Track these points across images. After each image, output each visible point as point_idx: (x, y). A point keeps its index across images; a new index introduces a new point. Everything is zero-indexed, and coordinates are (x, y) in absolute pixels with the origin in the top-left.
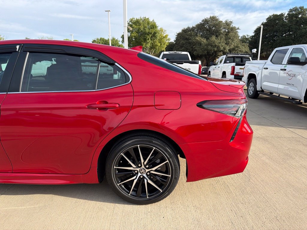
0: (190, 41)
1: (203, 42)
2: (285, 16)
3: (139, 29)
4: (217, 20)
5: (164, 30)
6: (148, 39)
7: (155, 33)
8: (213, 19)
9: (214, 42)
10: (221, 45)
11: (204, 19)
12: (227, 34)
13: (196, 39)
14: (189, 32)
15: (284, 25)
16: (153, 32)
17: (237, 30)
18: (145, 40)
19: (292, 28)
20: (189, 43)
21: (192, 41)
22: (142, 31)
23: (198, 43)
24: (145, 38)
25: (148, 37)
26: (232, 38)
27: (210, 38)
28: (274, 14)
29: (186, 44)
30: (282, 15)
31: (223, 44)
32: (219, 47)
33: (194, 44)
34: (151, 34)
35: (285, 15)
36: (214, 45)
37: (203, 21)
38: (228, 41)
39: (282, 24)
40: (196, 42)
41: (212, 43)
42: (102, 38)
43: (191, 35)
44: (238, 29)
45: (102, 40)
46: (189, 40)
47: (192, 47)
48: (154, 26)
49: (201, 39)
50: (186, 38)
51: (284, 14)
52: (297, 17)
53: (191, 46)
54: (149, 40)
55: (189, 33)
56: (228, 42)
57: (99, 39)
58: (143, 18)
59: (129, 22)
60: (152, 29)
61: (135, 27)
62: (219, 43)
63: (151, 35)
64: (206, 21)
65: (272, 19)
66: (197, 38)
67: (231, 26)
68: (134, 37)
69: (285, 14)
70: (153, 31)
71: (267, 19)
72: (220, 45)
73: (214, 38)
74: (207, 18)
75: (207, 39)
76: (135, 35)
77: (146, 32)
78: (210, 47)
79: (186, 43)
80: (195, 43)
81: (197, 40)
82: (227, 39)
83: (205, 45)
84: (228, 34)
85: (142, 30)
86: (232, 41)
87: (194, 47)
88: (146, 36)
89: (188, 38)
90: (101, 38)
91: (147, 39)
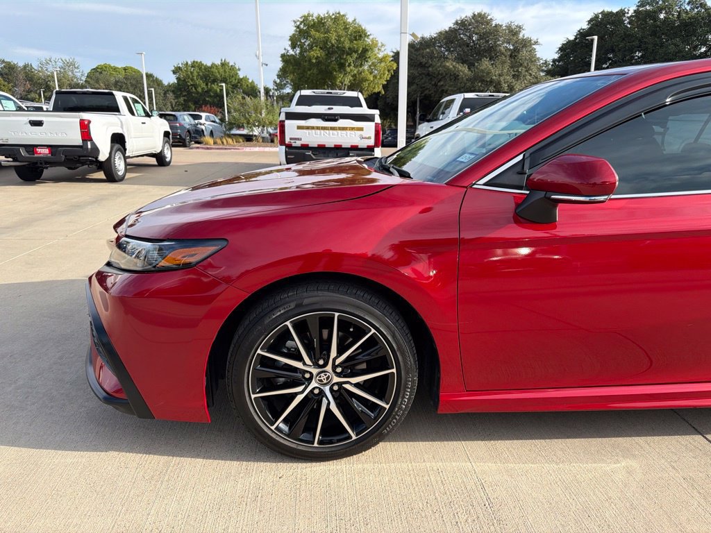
0: (430, 69)
1: (463, 72)
2: (629, 15)
3: (327, 40)
4: (489, 22)
5: (380, 44)
6: (349, 65)
7: (365, 50)
8: (480, 19)
9: (488, 73)
10: (504, 80)
11: (458, 18)
12: (514, 54)
13: (444, 66)
14: (426, 49)
15: (629, 35)
16: (361, 49)
17: (534, 46)
18: (342, 66)
19: (645, 43)
20: (428, 74)
21: (436, 69)
22: (333, 45)
23: (451, 75)
24: (342, 61)
25: (350, 60)
26: (525, 64)
27: (476, 64)
28: (604, 11)
29: (421, 77)
30: (622, 13)
31: (509, 78)
32: (500, 84)
33: (440, 77)
34: (356, 52)
35: (628, 13)
36: (488, 80)
37: (456, 23)
38: (518, 71)
39: (625, 34)
40: (444, 74)
41: (485, 74)
42: (197, 62)
43: (431, 56)
44: (536, 43)
45: (198, 66)
46: (428, 67)
47: (436, 85)
48: (359, 34)
49: (457, 66)
50: (421, 63)
51: (626, 10)
52: (655, 18)
53: (433, 83)
54: (351, 67)
55: (428, 53)
56: (517, 73)
57: (189, 63)
58: (333, 14)
59: (298, 23)
60: (356, 40)
61: (317, 35)
62: (500, 75)
63: (355, 56)
64: (462, 24)
65: (600, 23)
66: (447, 64)
67: (521, 36)
68: (316, 59)
69: (629, 10)
70: (359, 45)
71: (589, 22)
72: (502, 79)
73: (485, 64)
74: (466, 17)
75: (471, 65)
76: (319, 55)
77: (344, 48)
78: (480, 84)
79: (420, 75)
80: (442, 74)
81: (448, 69)
82: (515, 67)
83: (467, 80)
84: (516, 56)
85: (333, 42)
86: (527, 71)
87: (442, 83)
88: (345, 57)
89: (426, 63)
90: (194, 62)
91: (347, 64)
